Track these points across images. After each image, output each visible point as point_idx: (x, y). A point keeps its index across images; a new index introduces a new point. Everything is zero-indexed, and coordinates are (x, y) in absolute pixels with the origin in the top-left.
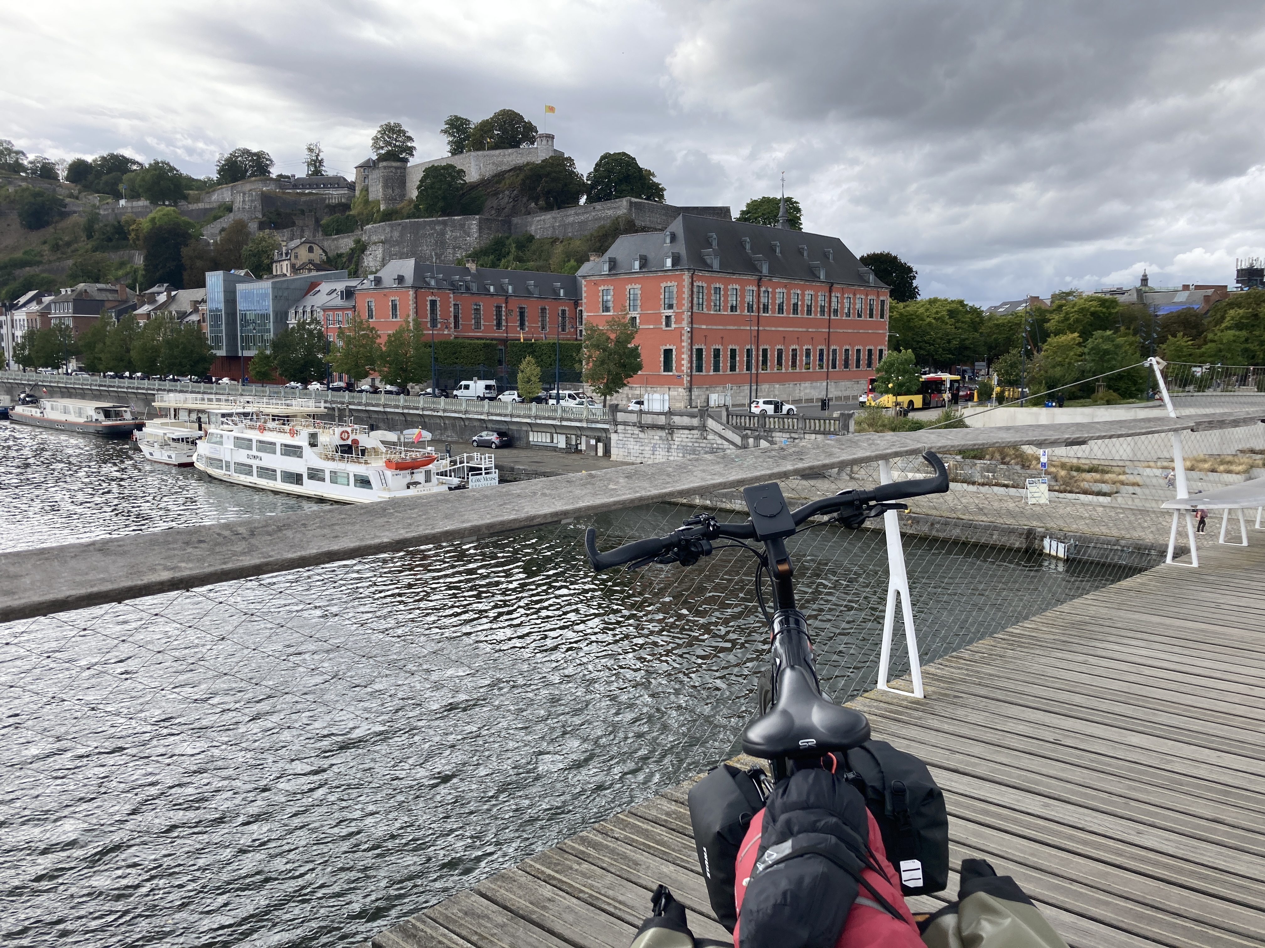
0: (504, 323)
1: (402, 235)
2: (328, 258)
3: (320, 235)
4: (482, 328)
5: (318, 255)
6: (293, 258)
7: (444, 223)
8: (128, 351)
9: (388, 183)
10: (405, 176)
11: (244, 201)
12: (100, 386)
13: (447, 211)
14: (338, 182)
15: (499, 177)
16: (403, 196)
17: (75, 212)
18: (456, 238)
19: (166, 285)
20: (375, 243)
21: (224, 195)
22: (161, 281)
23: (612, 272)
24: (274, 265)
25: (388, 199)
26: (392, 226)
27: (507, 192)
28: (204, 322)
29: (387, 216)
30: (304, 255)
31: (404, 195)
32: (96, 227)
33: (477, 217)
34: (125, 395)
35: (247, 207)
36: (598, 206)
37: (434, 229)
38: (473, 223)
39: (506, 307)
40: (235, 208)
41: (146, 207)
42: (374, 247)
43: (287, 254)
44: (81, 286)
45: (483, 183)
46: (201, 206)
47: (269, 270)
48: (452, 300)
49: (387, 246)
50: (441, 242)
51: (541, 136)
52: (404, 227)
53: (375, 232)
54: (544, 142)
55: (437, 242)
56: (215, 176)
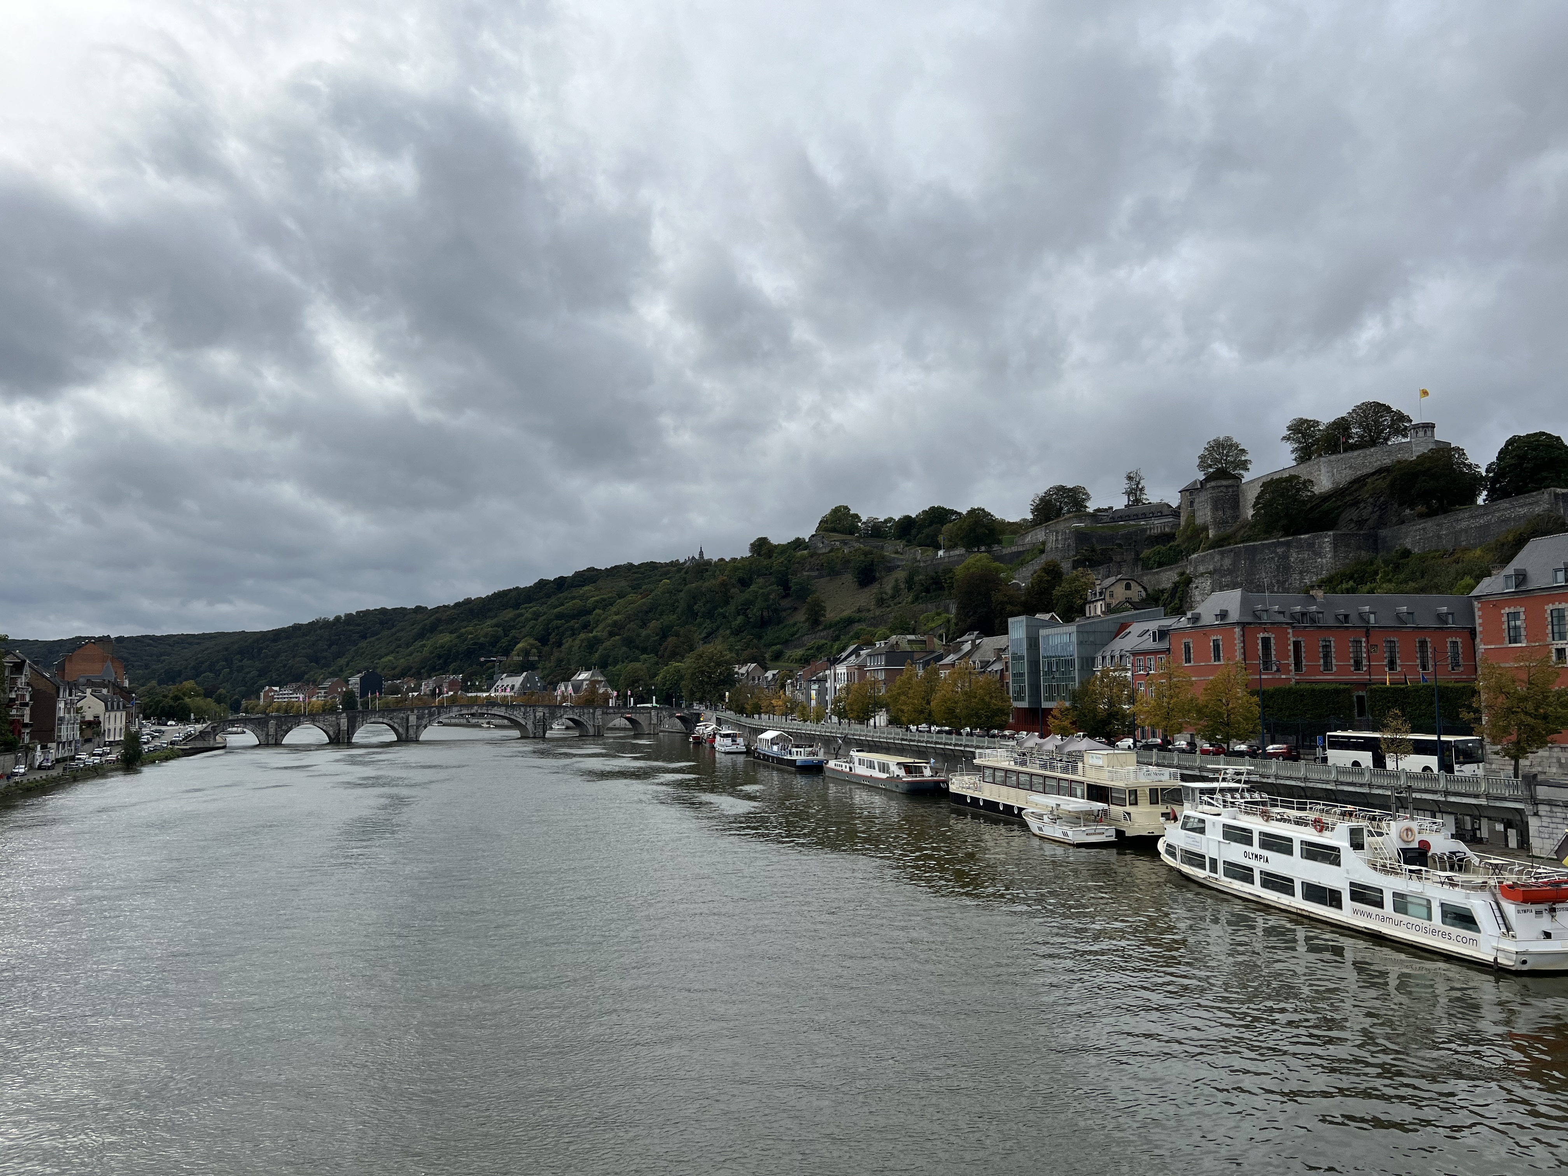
0: (1365, 662)
1: (1235, 563)
2: (1147, 595)
3: (1138, 570)
4: (1334, 669)
5: (1136, 593)
6: (1107, 597)
7: (1288, 544)
8: (928, 703)
9: (1216, 505)
10: (1238, 495)
11: (1057, 540)
12: (902, 740)
13: (1292, 529)
14: (1162, 510)
15: (1359, 482)
16: (1236, 517)
17: (898, 566)
18: (1302, 561)
19: (976, 633)
20: (1202, 575)
21: (1039, 535)
22: (970, 629)
23: (1523, 588)
24: (1087, 607)
25: (1219, 523)
26: (1222, 553)
27: (1371, 500)
28: (1007, 670)
29: (1219, 543)
30: (1120, 593)
31: (1238, 517)
32: (916, 579)
33: (1331, 533)
34: (924, 750)
35: (1060, 546)
36: (1504, 504)
37: (1275, 552)
38: (1327, 540)
39: (1368, 642)
40: (1048, 548)
41: (962, 555)
42: (1201, 580)
43: (1101, 594)
44: (894, 638)
45: (1337, 494)
46: (1014, 549)
47: (1082, 612)
48: (1290, 636)
49: (1216, 577)
50: (1284, 568)
51: (1416, 427)
52: (1237, 554)
53: (1202, 560)
54: (1421, 434)
55: (1278, 567)
56: (1030, 517)
